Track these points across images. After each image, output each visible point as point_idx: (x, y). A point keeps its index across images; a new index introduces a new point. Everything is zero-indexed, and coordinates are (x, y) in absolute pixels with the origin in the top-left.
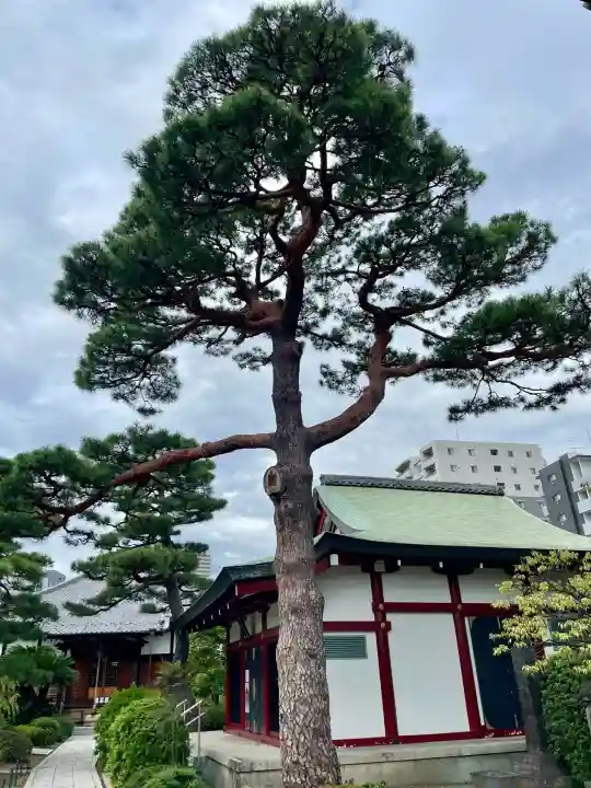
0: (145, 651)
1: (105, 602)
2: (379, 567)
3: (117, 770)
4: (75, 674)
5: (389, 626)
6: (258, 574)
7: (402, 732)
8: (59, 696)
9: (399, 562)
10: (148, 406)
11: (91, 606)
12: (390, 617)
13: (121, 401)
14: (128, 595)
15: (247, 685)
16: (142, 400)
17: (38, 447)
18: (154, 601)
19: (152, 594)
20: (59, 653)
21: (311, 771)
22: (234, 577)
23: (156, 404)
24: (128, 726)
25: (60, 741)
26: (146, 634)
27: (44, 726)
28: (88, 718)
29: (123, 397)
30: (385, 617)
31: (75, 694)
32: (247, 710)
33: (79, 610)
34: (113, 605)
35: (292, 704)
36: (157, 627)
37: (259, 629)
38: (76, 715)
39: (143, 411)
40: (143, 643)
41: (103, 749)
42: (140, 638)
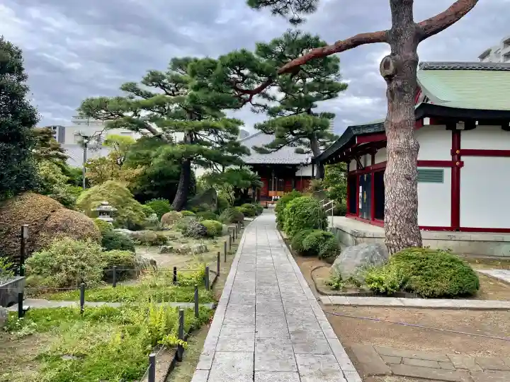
0: (298, 174)
1: (275, 147)
2: (460, 126)
3: (290, 230)
4: (262, 184)
5: (462, 164)
6: (372, 130)
7: (462, 225)
8: (254, 193)
9: (477, 123)
10: (296, 17)
11: (267, 149)
12: (463, 158)
13: (278, 14)
14: (287, 143)
15: (360, 194)
16: (292, 13)
17: (231, 51)
18: (302, 147)
19: (301, 142)
20: (252, 173)
21: (404, 239)
22: (355, 133)
23: (302, 15)
24: (294, 209)
25: (256, 215)
26: (298, 165)
27: (248, 208)
28: (270, 205)
29: (279, 12)
30: (459, 159)
31: (262, 193)
32: (360, 207)
33: (261, 151)
34: (279, 148)
35: (393, 204)
36: (305, 162)
37: (369, 164)
38: (262, 204)
39: (293, 21)
40: (297, 170)
41: (280, 220)
42: (294, 167)
